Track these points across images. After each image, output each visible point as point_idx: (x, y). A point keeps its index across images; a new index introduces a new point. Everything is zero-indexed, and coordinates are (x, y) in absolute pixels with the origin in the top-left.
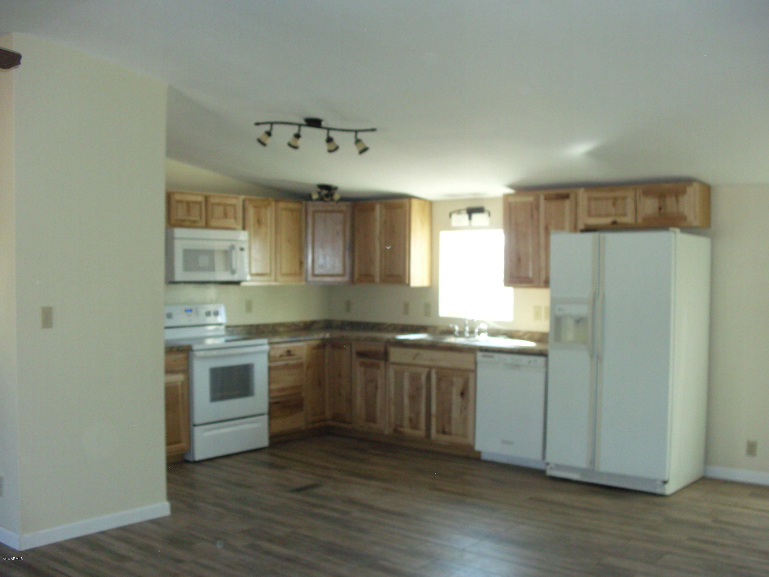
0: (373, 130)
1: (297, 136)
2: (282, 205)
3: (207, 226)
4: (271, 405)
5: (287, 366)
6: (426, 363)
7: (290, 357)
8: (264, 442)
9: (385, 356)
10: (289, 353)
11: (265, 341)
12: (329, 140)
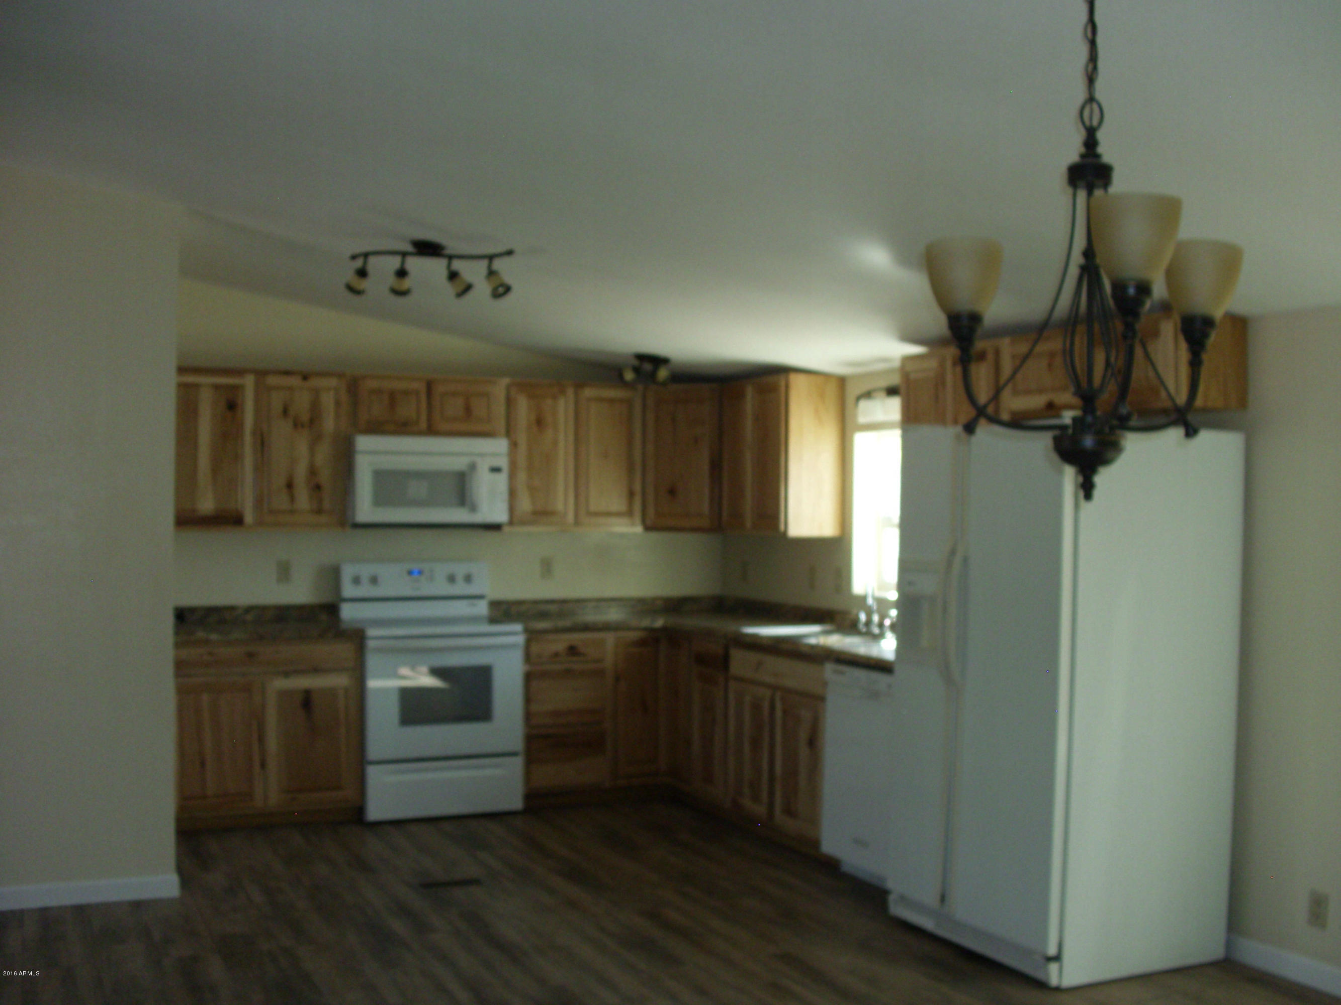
0: (510, 253)
1: (402, 273)
2: (588, 392)
3: (431, 431)
4: (530, 739)
5: (568, 673)
6: (769, 679)
7: (575, 659)
8: (517, 803)
9: (725, 662)
10: (572, 650)
11: (518, 627)
12: (453, 276)
